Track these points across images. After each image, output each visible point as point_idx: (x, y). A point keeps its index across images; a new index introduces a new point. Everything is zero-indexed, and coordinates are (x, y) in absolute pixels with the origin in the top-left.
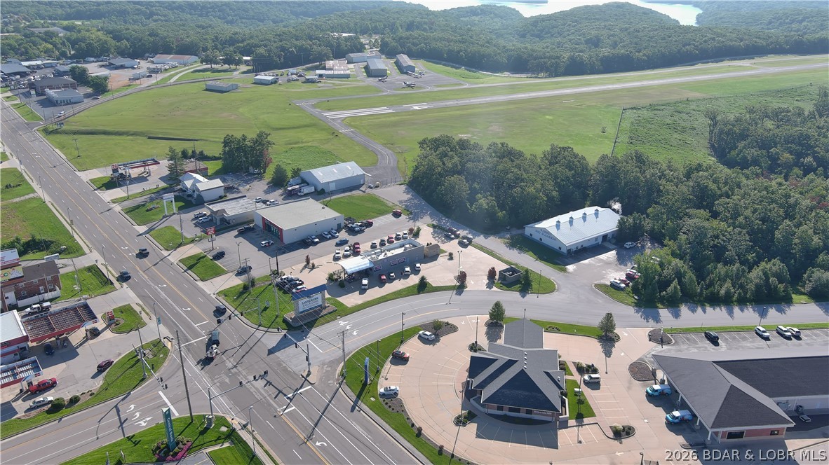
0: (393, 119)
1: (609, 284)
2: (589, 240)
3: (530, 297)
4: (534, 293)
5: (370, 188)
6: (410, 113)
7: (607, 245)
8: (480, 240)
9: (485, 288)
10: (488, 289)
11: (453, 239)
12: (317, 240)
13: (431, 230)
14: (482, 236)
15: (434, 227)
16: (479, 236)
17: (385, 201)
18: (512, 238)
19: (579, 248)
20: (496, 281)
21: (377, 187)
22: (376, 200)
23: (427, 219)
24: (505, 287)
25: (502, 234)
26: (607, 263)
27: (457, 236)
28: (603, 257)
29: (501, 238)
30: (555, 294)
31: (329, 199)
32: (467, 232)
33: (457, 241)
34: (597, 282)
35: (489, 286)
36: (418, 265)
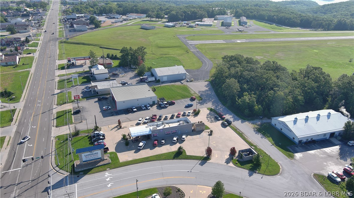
0: (223, 46)
1: (327, 175)
2: (318, 135)
3: (256, 176)
4: (260, 173)
5: (187, 81)
6: (234, 44)
7: (333, 140)
8: (237, 123)
9: (223, 162)
10: (225, 164)
11: (219, 120)
12: (136, 110)
13: (208, 112)
14: (240, 121)
15: (211, 110)
16: (238, 120)
17: (191, 90)
18: (261, 125)
19: (309, 140)
20: (234, 158)
21: (191, 81)
22: (186, 89)
23: (210, 105)
24: (239, 164)
25: (255, 121)
26: (330, 156)
27: (223, 119)
28: (328, 150)
29: (253, 124)
30: (278, 177)
31: (160, 85)
32: (231, 116)
33: (221, 122)
34: (317, 172)
35: (227, 162)
36: (184, 137)
